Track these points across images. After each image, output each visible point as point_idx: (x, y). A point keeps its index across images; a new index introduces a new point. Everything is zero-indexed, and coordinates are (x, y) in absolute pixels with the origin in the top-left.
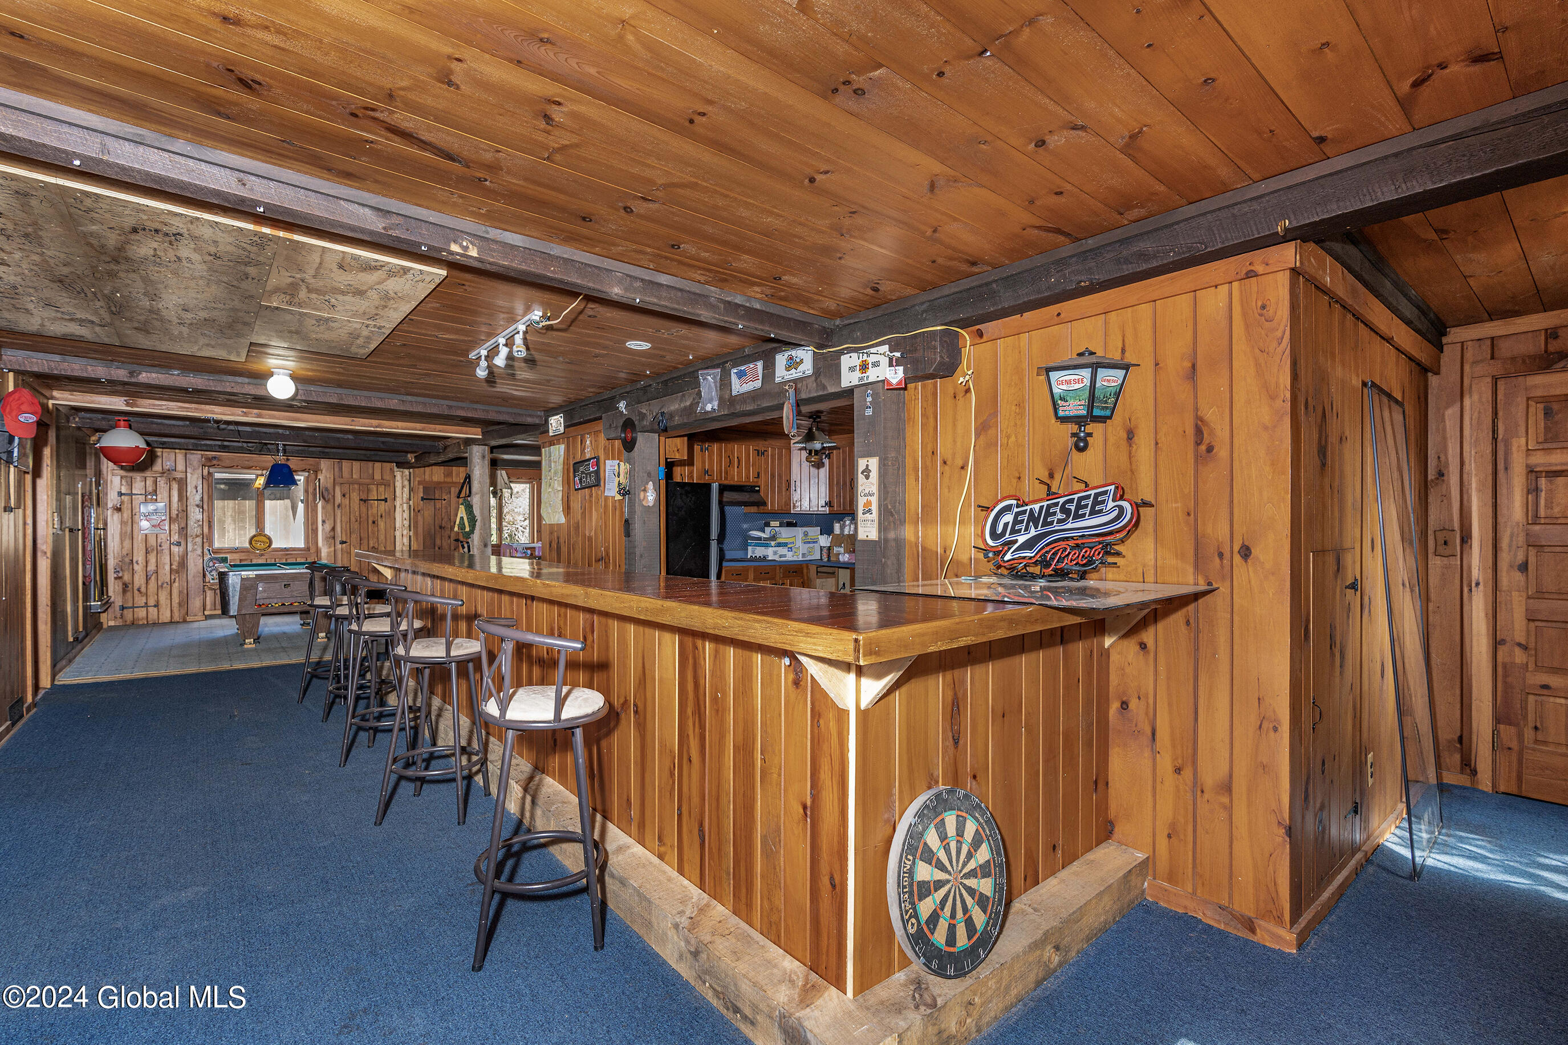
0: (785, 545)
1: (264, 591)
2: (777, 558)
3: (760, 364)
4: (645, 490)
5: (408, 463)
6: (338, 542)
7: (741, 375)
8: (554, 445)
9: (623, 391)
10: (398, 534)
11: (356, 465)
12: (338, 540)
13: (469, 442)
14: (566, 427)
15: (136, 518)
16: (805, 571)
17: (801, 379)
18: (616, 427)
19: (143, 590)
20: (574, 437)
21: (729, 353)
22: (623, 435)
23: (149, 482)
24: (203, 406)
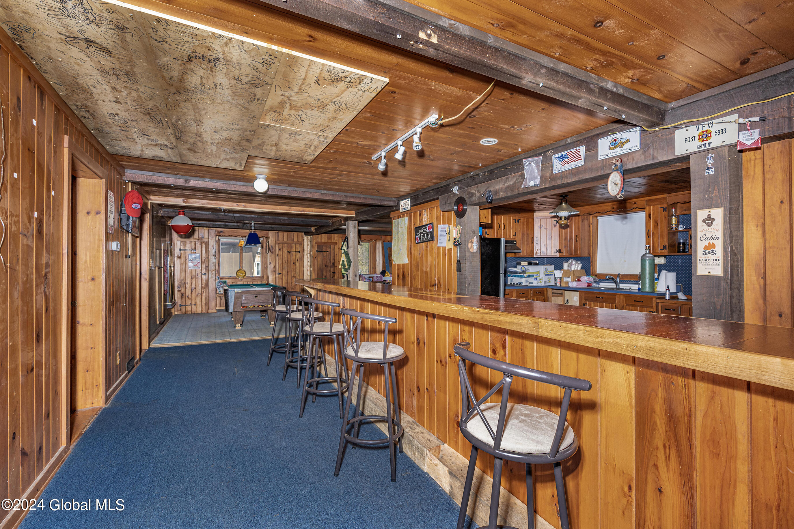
0: (531, 276)
1: (245, 299)
2: (527, 284)
3: (582, 149)
4: (472, 242)
5: (311, 232)
6: (277, 274)
7: (561, 159)
8: (401, 217)
9: (455, 180)
10: (305, 269)
11: (286, 234)
12: (277, 272)
13: (347, 219)
14: (411, 206)
15: (187, 261)
16: (545, 292)
17: (627, 154)
18: (450, 203)
19: (190, 297)
20: (415, 213)
21: (551, 144)
22: (456, 208)
23: (193, 244)
24: (218, 202)
